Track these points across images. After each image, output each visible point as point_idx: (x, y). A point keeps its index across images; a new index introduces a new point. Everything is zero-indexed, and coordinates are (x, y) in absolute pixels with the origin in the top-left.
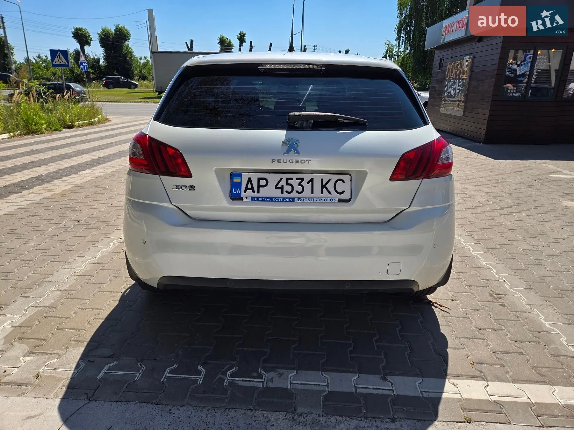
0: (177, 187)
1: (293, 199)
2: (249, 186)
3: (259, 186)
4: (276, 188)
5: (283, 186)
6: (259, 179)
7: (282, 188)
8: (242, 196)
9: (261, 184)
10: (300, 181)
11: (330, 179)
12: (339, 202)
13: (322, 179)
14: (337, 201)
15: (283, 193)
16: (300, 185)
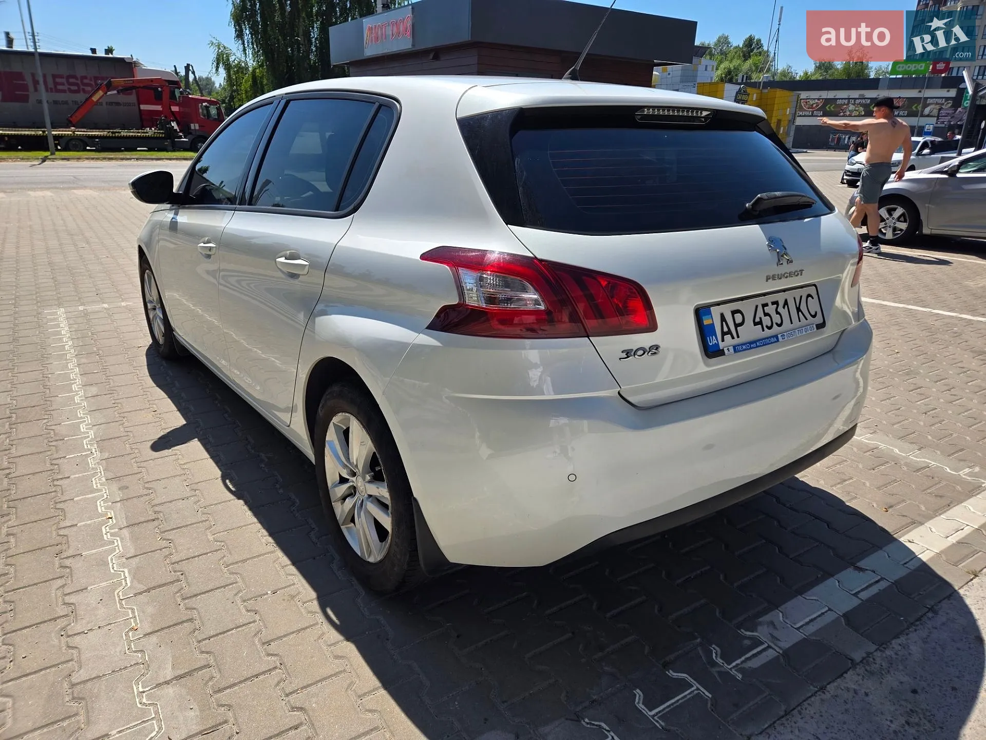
0: (628, 353)
1: (776, 336)
2: (726, 329)
3: (737, 326)
4: (755, 324)
5: (760, 318)
6: (734, 313)
7: (760, 323)
8: (721, 348)
9: (737, 322)
10: (776, 305)
11: (801, 297)
12: (817, 329)
13: (794, 298)
14: (815, 329)
15: (763, 330)
16: (778, 313)
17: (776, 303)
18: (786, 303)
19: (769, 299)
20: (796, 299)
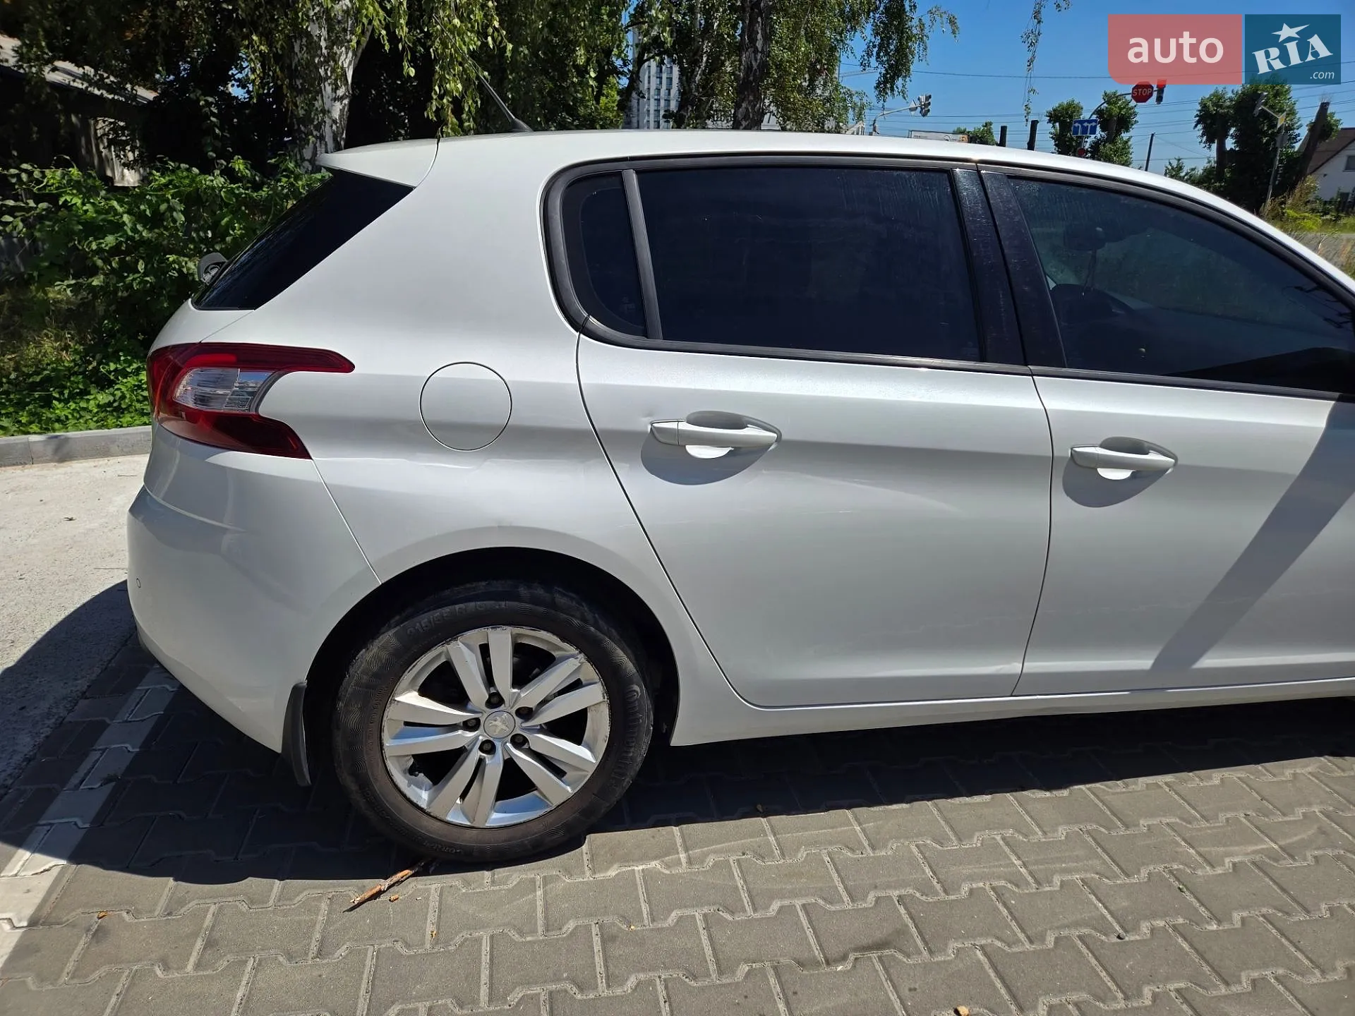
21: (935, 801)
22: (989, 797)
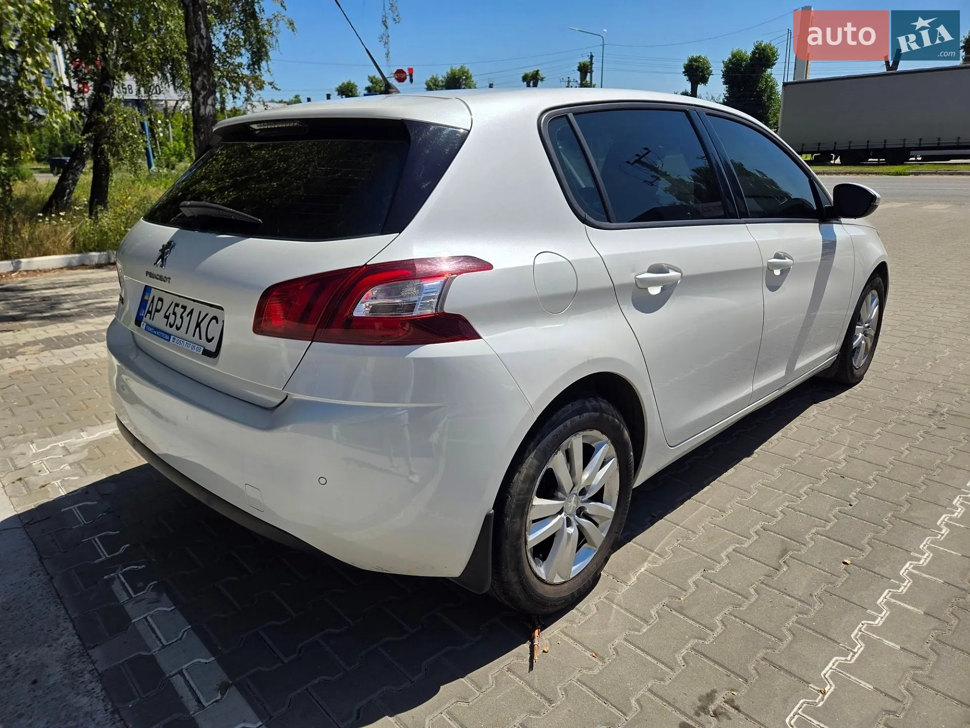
2: (150, 309)
3: (156, 310)
4: (165, 316)
5: (170, 314)
6: (159, 300)
7: (168, 318)
8: (143, 321)
9: (158, 308)
10: (183, 310)
11: (207, 315)
12: (203, 354)
13: (200, 313)
14: (201, 353)
15: (166, 325)
16: (182, 317)
17: (184, 308)
18: (191, 313)
19: (182, 302)
20: (201, 314)
21: (718, 479)
22: (732, 469)
